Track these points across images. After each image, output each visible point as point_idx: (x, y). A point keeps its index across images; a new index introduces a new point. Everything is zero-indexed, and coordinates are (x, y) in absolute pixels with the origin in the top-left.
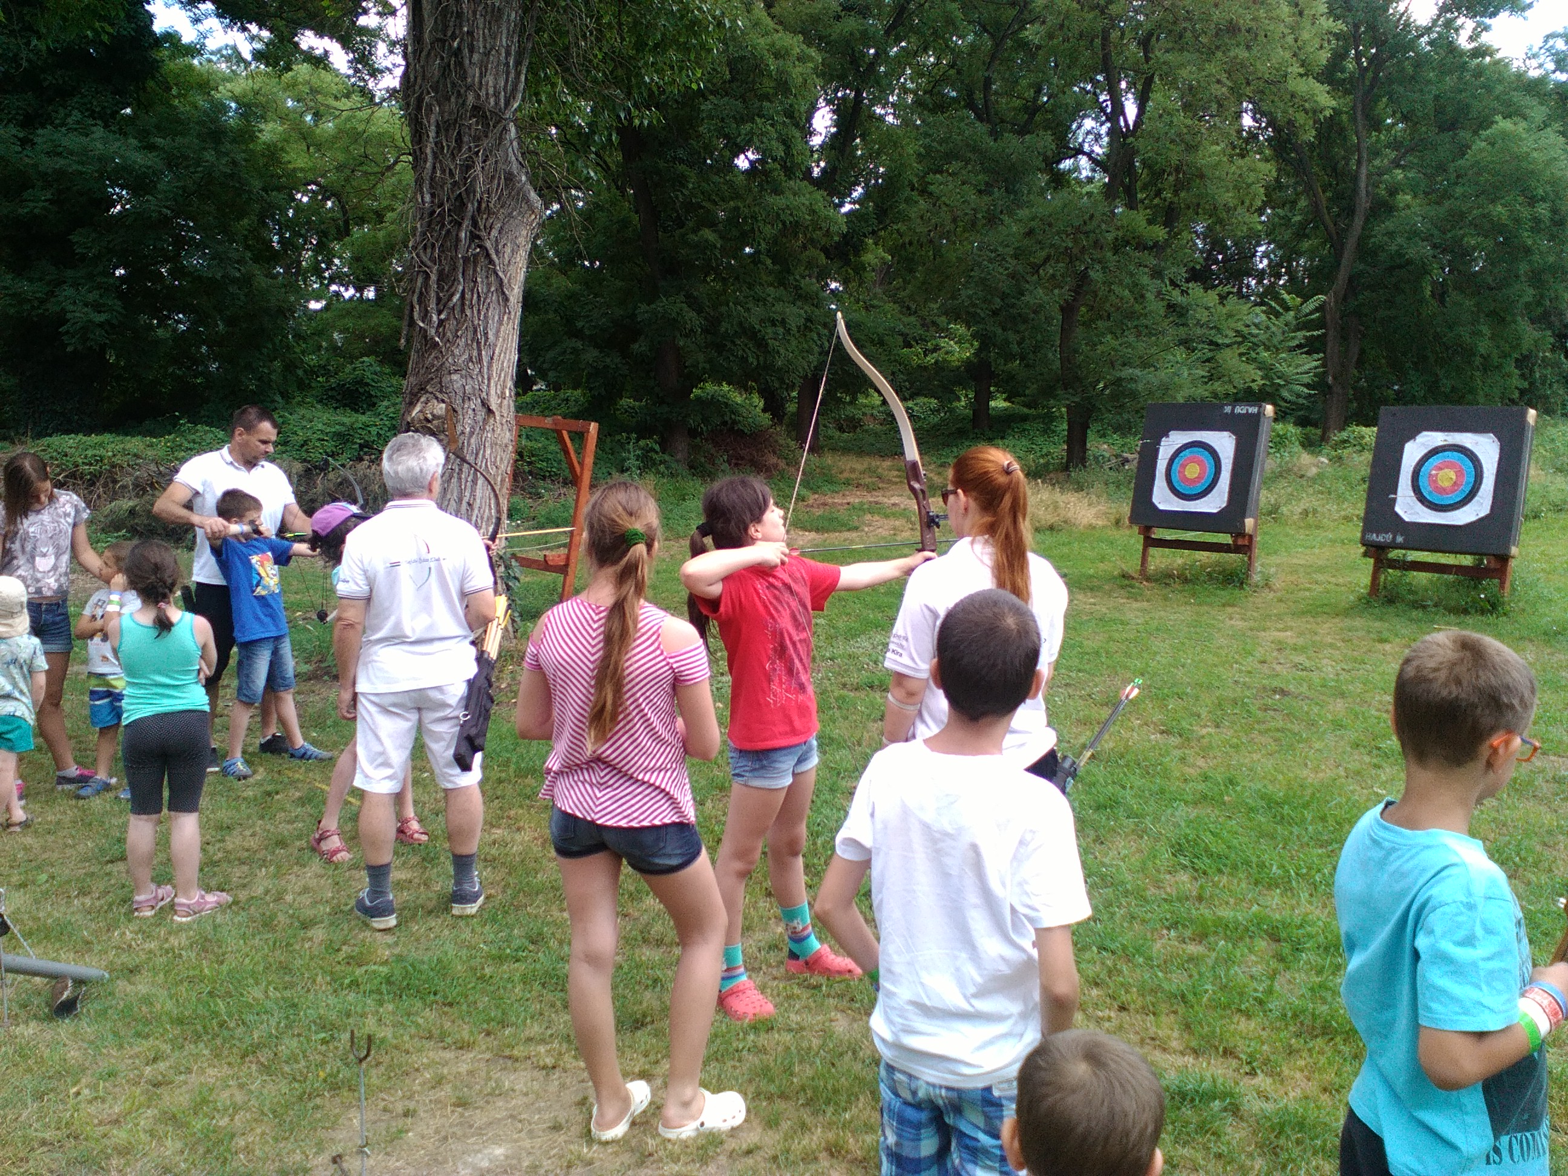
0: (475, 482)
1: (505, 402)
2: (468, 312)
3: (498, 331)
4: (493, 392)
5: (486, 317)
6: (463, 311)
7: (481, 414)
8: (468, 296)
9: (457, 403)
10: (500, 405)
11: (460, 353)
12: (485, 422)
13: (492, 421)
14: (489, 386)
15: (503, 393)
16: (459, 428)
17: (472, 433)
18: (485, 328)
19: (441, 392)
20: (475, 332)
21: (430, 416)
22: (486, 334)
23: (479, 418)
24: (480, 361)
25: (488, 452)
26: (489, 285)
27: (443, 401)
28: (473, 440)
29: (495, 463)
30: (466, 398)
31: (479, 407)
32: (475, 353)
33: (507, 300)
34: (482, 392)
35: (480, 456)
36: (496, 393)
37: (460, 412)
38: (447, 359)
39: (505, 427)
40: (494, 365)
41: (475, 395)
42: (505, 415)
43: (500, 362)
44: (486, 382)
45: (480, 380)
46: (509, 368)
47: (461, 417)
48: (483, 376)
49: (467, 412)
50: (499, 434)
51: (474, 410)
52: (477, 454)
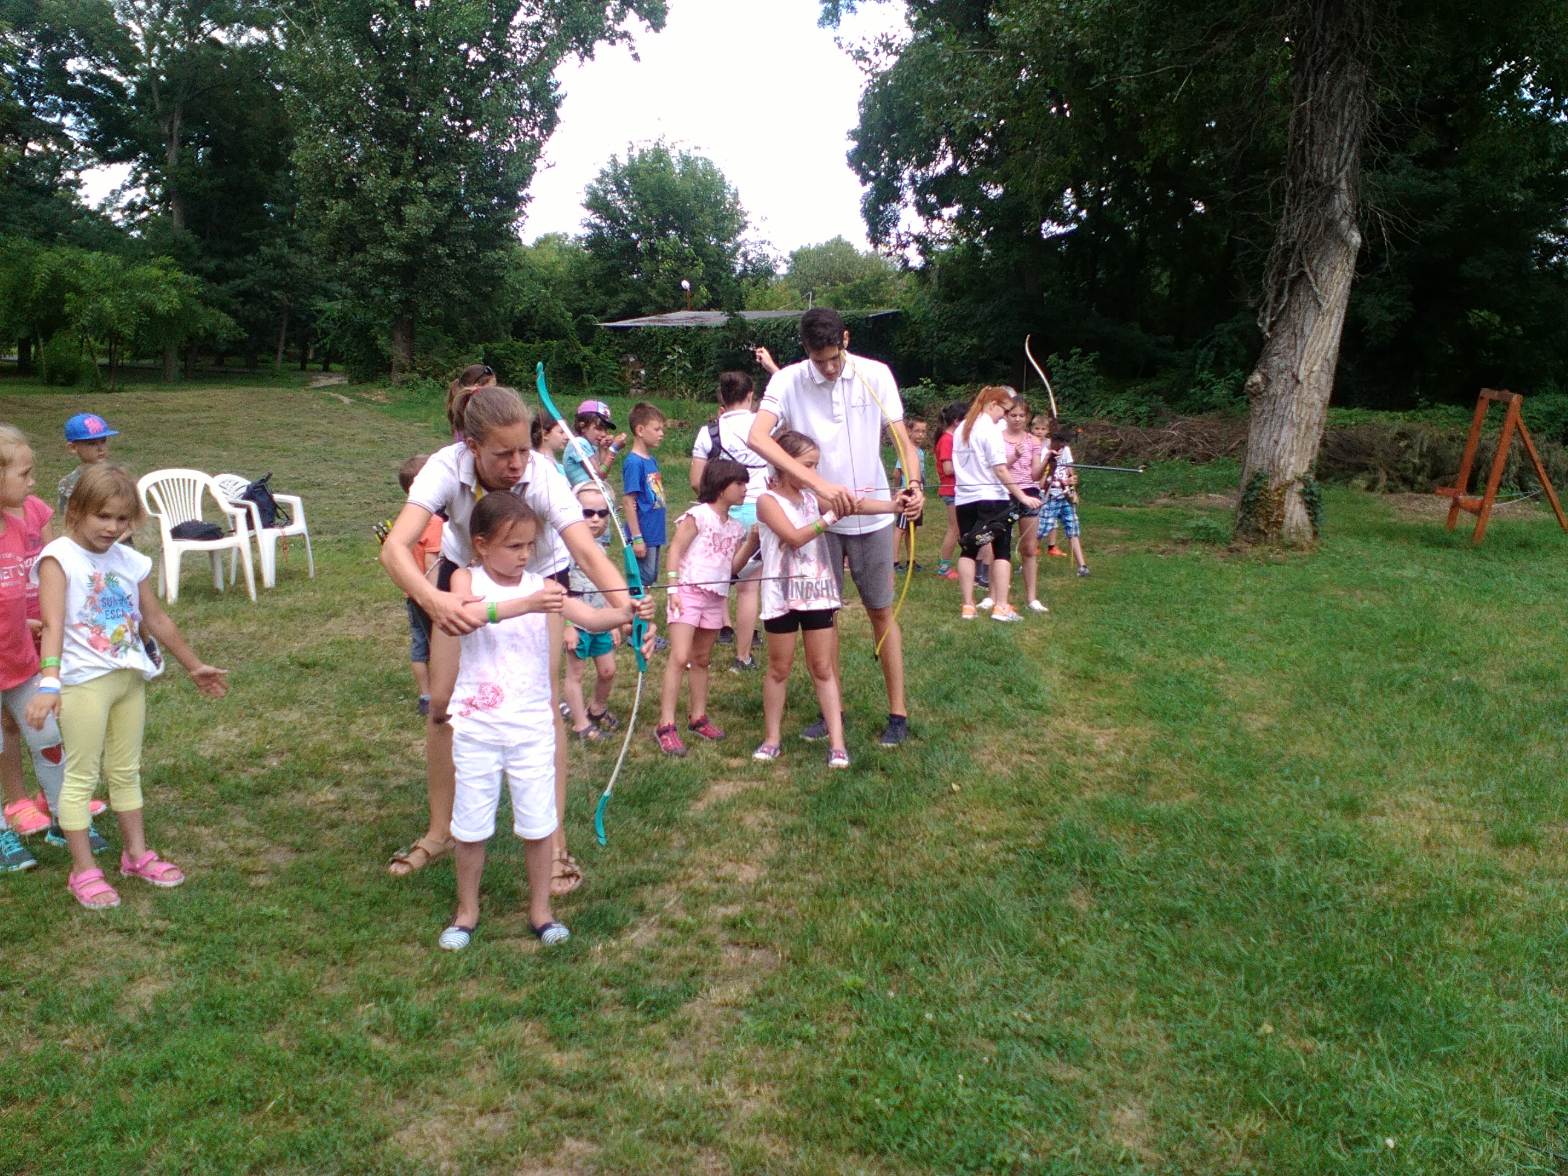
0: (1282, 427)
1: (1314, 374)
2: (1292, 315)
4: (1302, 367)
6: (1288, 314)
7: (1291, 383)
8: (1292, 304)
9: (1273, 375)
10: (1307, 377)
11: (1282, 343)
12: (1294, 388)
13: (1298, 387)
14: (1299, 364)
17: (1282, 395)
19: (1264, 368)
20: (1295, 328)
23: (1289, 385)
24: (1295, 347)
25: (1294, 408)
27: (1262, 374)
28: (1283, 400)
30: (1280, 372)
31: (1289, 378)
33: (1320, 306)
34: (1293, 368)
35: (1288, 410)
36: (1305, 368)
37: (1274, 381)
38: (1273, 347)
39: (1313, 391)
40: (1306, 349)
41: (1287, 370)
42: (1313, 383)
43: (1312, 347)
44: (1298, 361)
45: (1293, 359)
46: (1322, 351)
47: (1274, 384)
48: (1296, 357)
49: (1279, 381)
50: (1306, 396)
51: (1285, 380)
52: (1285, 409)
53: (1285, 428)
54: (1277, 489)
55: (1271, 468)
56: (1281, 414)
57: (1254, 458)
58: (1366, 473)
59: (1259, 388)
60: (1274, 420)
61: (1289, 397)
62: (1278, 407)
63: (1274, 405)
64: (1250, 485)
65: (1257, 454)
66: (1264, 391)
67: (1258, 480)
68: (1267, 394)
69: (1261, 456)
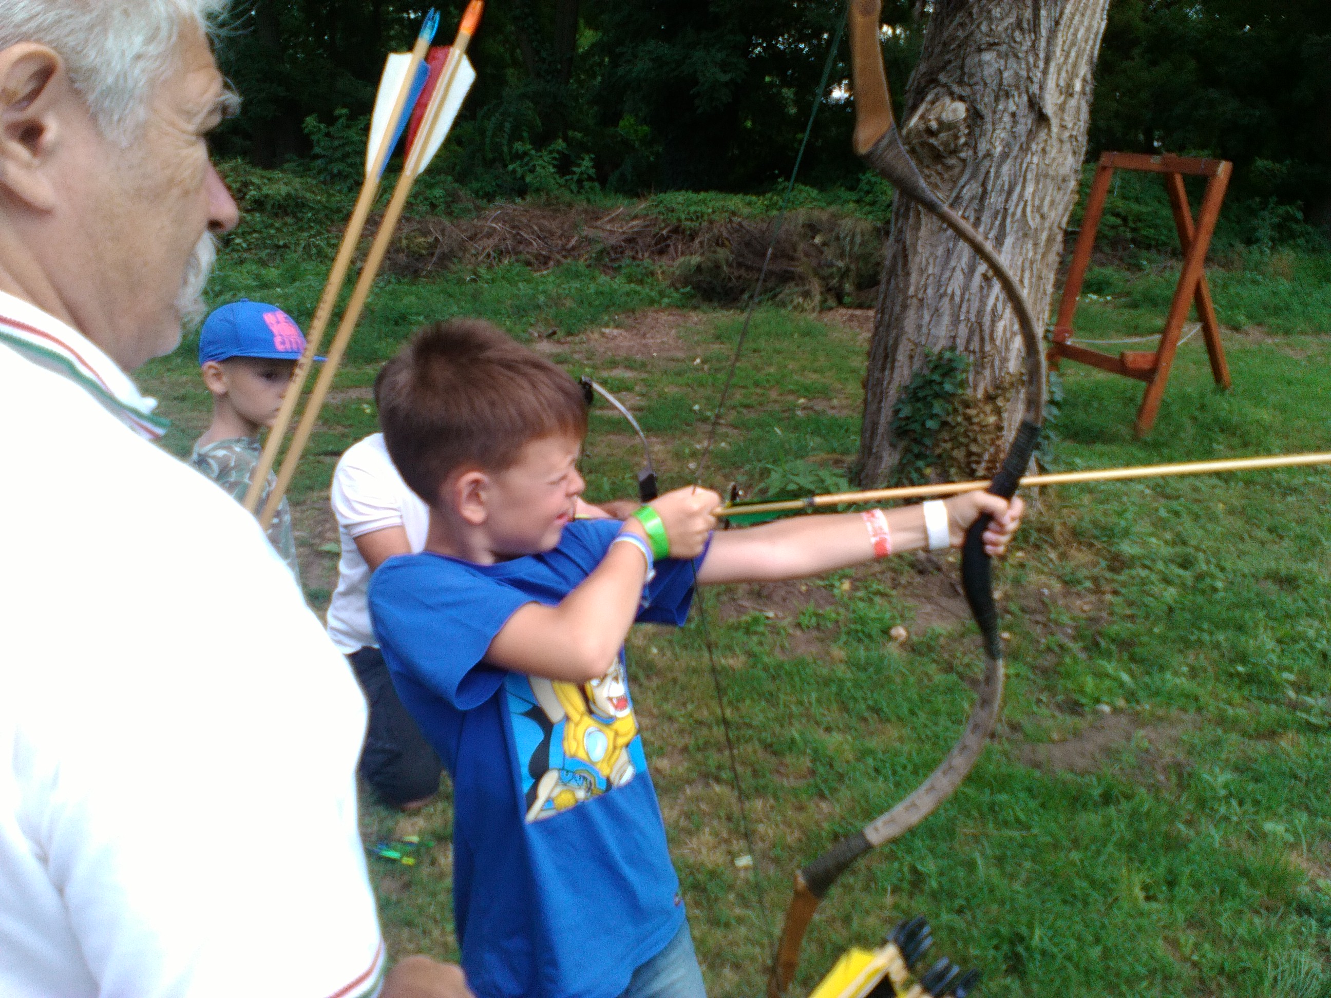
1: (1073, 102)
4: (1051, 83)
7: (1026, 123)
9: (985, 103)
11: (1001, 15)
12: (1031, 135)
13: (1043, 135)
14: (1045, 72)
15: (1070, 86)
16: (983, 147)
17: (1005, 156)
19: (961, 83)
21: (934, 125)
23: (1022, 129)
24: (1036, 26)
25: (1030, 189)
27: (961, 98)
28: (1005, 169)
29: (1038, 209)
30: (1002, 93)
31: (1023, 110)
32: (1028, 14)
34: (1032, 82)
35: (1015, 196)
36: (1058, 85)
37: (988, 118)
38: (978, 26)
39: (1067, 147)
40: (1060, 35)
41: (1018, 87)
42: (1070, 125)
43: (1072, 30)
44: (1041, 64)
45: (1031, 60)
46: (1086, 42)
47: (989, 127)
48: (1037, 55)
49: (1001, 118)
50: (1054, 159)
51: (1013, 115)
52: (1010, 193)
53: (1009, 241)
54: (990, 398)
55: (975, 345)
56: (1000, 206)
57: (927, 317)
58: (792, 284)
59: (956, 137)
60: (983, 219)
61: (1019, 161)
62: (994, 185)
63: (984, 185)
64: (921, 387)
65: (937, 310)
66: (966, 144)
67: (944, 375)
68: (970, 152)
69: (947, 312)
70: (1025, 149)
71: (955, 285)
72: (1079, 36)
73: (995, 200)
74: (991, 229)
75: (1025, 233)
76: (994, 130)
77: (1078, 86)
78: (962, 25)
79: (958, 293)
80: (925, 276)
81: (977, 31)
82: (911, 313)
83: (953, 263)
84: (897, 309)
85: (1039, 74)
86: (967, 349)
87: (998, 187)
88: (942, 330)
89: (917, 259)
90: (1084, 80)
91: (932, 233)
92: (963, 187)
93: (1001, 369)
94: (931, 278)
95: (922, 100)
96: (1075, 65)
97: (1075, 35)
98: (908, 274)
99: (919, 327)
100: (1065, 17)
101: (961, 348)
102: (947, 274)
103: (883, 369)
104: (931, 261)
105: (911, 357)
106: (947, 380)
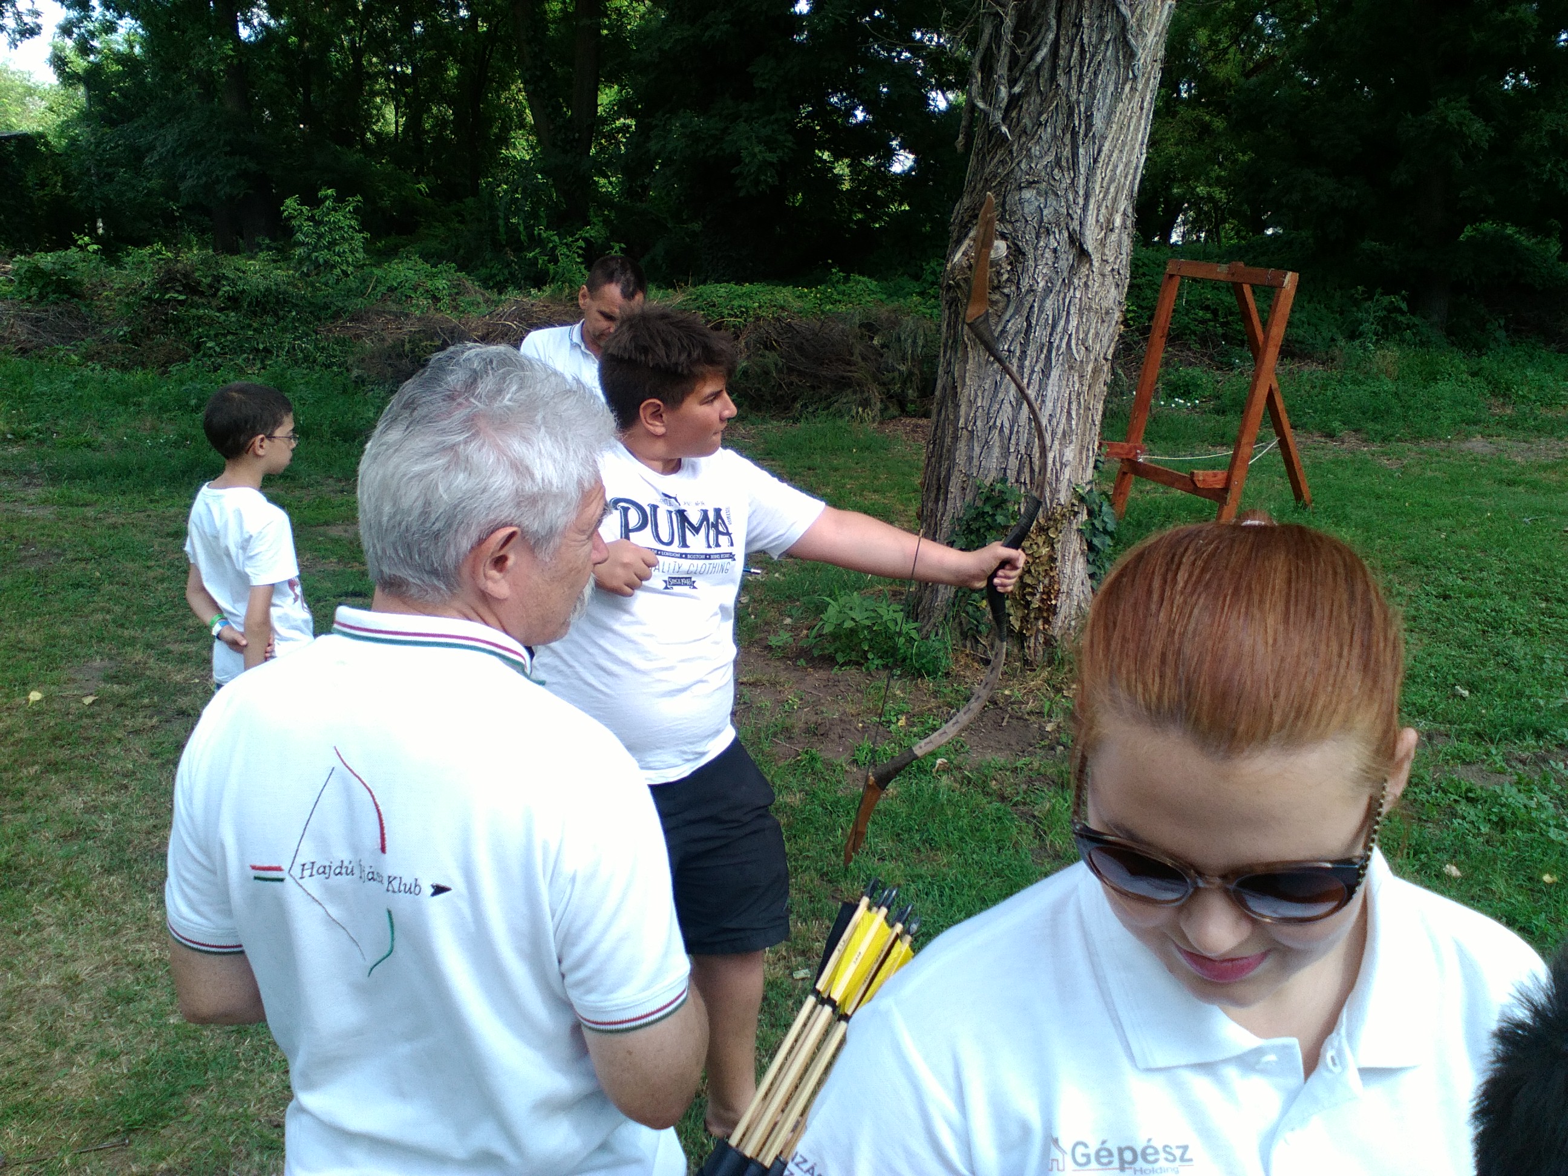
0: (1046, 373)
1: (1114, 237)
2: (1062, 81)
3: (1111, 112)
4: (1091, 220)
5: (1092, 87)
6: (1053, 78)
7: (1067, 259)
8: (1063, 52)
9: (1026, 240)
10: (1103, 243)
11: (1041, 153)
12: (1073, 270)
13: (1084, 270)
14: (1085, 208)
15: (1110, 221)
16: (1025, 284)
17: (1048, 291)
18: (1089, 108)
19: (1002, 220)
20: (1071, 115)
22: (1089, 117)
23: (1063, 265)
24: (1075, 164)
25: (1074, 323)
26: (1102, 30)
27: (1003, 236)
28: (1048, 303)
29: (1083, 342)
30: (1044, 230)
31: (1064, 246)
32: (1067, 152)
33: (1131, 55)
34: (1072, 219)
35: (1059, 329)
36: (1097, 221)
37: (1030, 256)
38: (1018, 164)
39: (1109, 280)
40: (1099, 172)
41: (1058, 225)
42: (1111, 260)
43: (1110, 167)
44: (1081, 201)
45: (1071, 198)
46: (1126, 177)
47: (1031, 263)
48: (1077, 192)
49: (1042, 255)
50: (1096, 293)
51: (1055, 251)
52: (1054, 327)
53: (1055, 374)
54: (1042, 529)
55: (1026, 476)
56: (1045, 340)
57: (977, 450)
58: (850, 391)
59: (999, 274)
60: (1029, 352)
61: (1062, 295)
62: (1037, 321)
63: (1028, 319)
64: (975, 519)
65: (987, 442)
66: (1008, 280)
67: (996, 507)
68: (1013, 288)
69: (997, 444)
70: (1067, 283)
71: (1004, 417)
72: (1118, 172)
73: (1040, 334)
74: (1037, 362)
75: (1071, 365)
76: (1036, 267)
77: (1118, 221)
78: (1002, 162)
79: (1007, 425)
80: (974, 409)
81: (1017, 169)
82: (962, 445)
83: (1001, 396)
84: (948, 440)
85: (1079, 211)
86: (1017, 481)
87: (1042, 321)
88: (993, 463)
89: (966, 392)
90: (1125, 214)
91: (980, 366)
92: (1008, 321)
93: (1051, 501)
94: (980, 410)
95: (966, 235)
96: (1115, 200)
97: (1114, 170)
98: (957, 406)
99: (970, 459)
100: (1103, 155)
101: (1012, 480)
102: (996, 406)
103: (937, 501)
104: (980, 394)
105: (964, 489)
106: (999, 511)
